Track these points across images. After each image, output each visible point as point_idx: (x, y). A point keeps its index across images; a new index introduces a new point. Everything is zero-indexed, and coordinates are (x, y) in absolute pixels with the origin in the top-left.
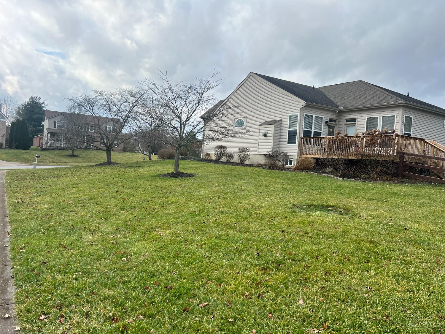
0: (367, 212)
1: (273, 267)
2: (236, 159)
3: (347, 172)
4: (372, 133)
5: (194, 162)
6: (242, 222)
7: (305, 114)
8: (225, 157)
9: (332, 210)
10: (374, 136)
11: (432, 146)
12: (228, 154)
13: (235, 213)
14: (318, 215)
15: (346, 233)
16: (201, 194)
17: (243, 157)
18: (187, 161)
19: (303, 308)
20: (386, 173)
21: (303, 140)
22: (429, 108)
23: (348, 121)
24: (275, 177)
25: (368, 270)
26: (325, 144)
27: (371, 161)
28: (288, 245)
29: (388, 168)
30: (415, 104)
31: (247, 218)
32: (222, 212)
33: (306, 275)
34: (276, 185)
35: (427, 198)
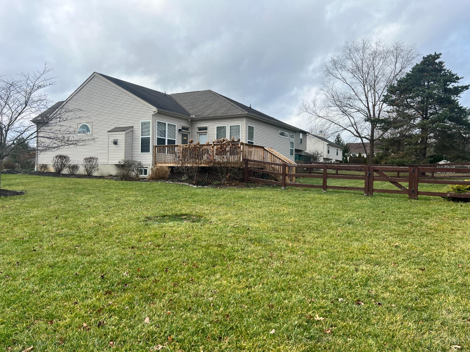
0: (217, 217)
1: (119, 289)
2: (82, 170)
3: (201, 180)
4: (221, 141)
5: (24, 176)
6: (86, 243)
7: (157, 121)
8: (67, 169)
9: (185, 219)
10: (223, 144)
11: (270, 153)
12: (71, 165)
13: (77, 234)
14: (171, 225)
15: (197, 240)
16: (32, 215)
17: (90, 167)
18: (14, 175)
19: (149, 327)
20: (235, 179)
21: (157, 148)
22: (267, 119)
23: (200, 129)
24: (128, 189)
25: (215, 273)
26: (179, 153)
27: (221, 167)
28: (137, 261)
29: (236, 174)
30: (256, 115)
31: (92, 238)
32: (60, 235)
33: (154, 290)
34: (129, 198)
35: (267, 199)
